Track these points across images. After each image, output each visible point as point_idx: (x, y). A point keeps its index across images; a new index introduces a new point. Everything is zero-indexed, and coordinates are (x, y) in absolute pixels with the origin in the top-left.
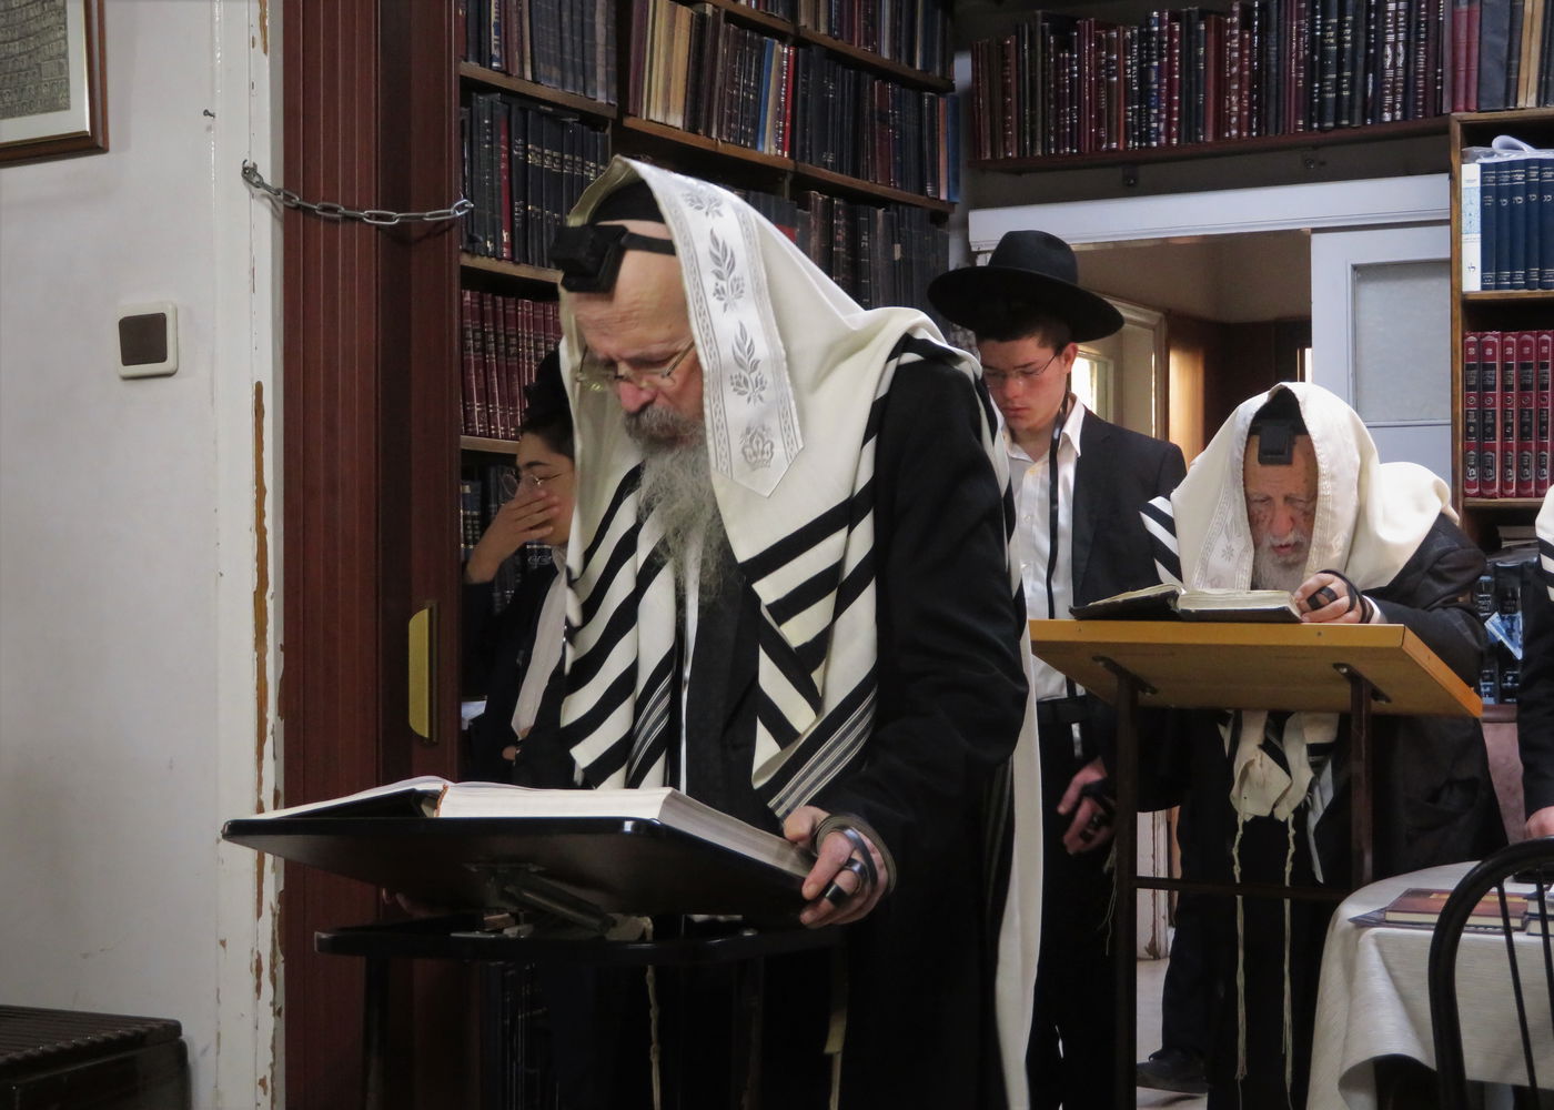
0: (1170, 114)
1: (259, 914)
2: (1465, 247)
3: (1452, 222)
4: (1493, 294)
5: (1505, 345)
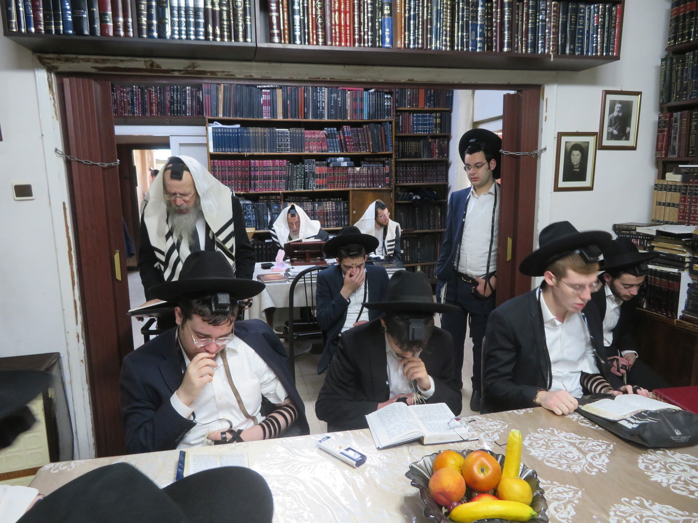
1: (77, 324)
2: (209, 141)
3: (207, 136)
4: (216, 153)
5: (218, 163)
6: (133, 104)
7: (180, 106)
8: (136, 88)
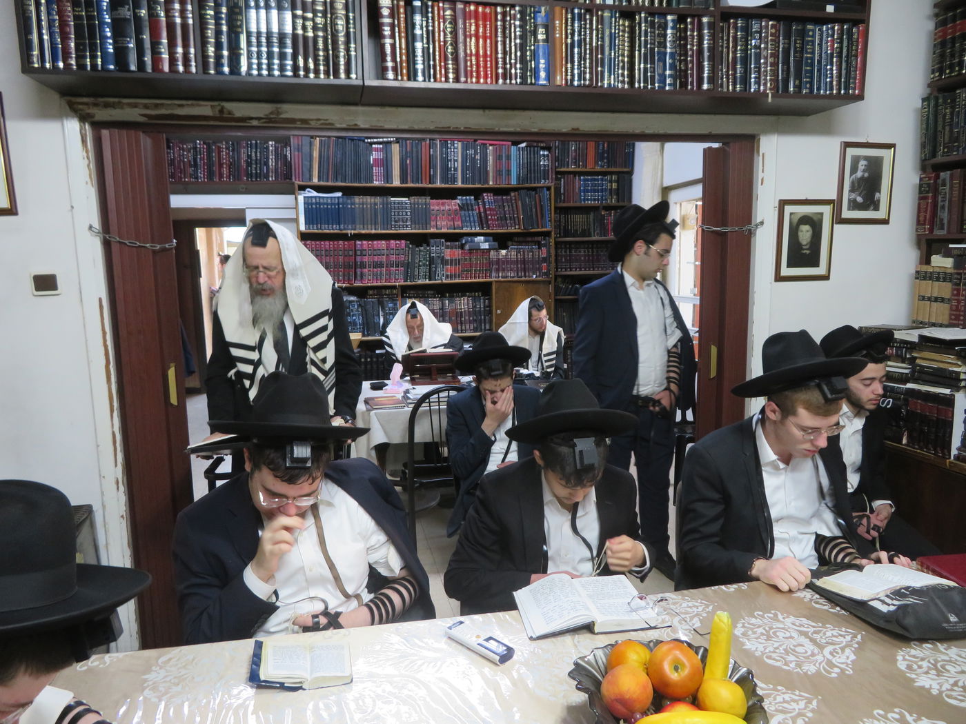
0: (204, 171)
2: (300, 214)
3: (296, 208)
4: (308, 231)
5: (312, 245)
6: (196, 165)
7: (260, 168)
8: (200, 144)
